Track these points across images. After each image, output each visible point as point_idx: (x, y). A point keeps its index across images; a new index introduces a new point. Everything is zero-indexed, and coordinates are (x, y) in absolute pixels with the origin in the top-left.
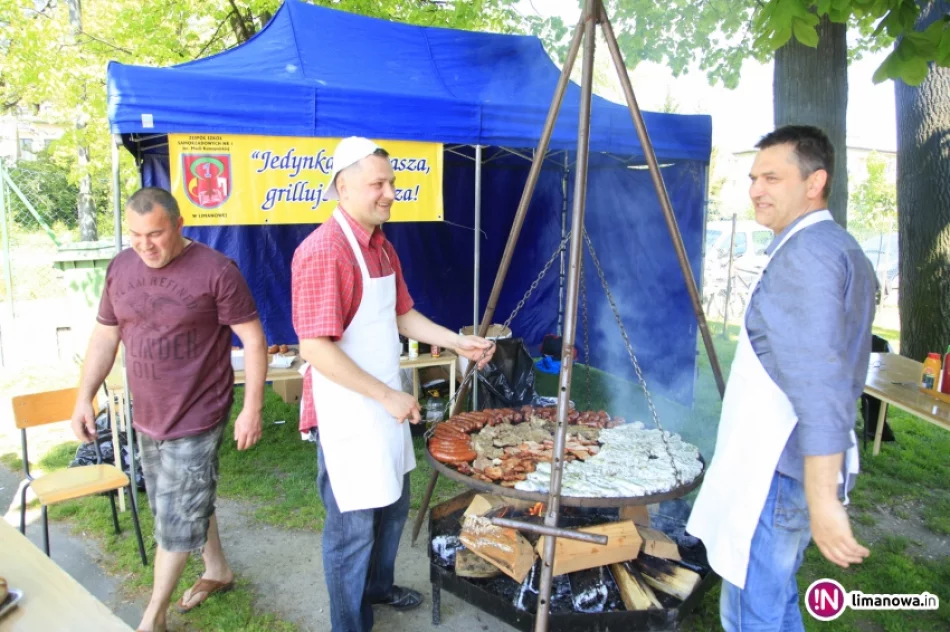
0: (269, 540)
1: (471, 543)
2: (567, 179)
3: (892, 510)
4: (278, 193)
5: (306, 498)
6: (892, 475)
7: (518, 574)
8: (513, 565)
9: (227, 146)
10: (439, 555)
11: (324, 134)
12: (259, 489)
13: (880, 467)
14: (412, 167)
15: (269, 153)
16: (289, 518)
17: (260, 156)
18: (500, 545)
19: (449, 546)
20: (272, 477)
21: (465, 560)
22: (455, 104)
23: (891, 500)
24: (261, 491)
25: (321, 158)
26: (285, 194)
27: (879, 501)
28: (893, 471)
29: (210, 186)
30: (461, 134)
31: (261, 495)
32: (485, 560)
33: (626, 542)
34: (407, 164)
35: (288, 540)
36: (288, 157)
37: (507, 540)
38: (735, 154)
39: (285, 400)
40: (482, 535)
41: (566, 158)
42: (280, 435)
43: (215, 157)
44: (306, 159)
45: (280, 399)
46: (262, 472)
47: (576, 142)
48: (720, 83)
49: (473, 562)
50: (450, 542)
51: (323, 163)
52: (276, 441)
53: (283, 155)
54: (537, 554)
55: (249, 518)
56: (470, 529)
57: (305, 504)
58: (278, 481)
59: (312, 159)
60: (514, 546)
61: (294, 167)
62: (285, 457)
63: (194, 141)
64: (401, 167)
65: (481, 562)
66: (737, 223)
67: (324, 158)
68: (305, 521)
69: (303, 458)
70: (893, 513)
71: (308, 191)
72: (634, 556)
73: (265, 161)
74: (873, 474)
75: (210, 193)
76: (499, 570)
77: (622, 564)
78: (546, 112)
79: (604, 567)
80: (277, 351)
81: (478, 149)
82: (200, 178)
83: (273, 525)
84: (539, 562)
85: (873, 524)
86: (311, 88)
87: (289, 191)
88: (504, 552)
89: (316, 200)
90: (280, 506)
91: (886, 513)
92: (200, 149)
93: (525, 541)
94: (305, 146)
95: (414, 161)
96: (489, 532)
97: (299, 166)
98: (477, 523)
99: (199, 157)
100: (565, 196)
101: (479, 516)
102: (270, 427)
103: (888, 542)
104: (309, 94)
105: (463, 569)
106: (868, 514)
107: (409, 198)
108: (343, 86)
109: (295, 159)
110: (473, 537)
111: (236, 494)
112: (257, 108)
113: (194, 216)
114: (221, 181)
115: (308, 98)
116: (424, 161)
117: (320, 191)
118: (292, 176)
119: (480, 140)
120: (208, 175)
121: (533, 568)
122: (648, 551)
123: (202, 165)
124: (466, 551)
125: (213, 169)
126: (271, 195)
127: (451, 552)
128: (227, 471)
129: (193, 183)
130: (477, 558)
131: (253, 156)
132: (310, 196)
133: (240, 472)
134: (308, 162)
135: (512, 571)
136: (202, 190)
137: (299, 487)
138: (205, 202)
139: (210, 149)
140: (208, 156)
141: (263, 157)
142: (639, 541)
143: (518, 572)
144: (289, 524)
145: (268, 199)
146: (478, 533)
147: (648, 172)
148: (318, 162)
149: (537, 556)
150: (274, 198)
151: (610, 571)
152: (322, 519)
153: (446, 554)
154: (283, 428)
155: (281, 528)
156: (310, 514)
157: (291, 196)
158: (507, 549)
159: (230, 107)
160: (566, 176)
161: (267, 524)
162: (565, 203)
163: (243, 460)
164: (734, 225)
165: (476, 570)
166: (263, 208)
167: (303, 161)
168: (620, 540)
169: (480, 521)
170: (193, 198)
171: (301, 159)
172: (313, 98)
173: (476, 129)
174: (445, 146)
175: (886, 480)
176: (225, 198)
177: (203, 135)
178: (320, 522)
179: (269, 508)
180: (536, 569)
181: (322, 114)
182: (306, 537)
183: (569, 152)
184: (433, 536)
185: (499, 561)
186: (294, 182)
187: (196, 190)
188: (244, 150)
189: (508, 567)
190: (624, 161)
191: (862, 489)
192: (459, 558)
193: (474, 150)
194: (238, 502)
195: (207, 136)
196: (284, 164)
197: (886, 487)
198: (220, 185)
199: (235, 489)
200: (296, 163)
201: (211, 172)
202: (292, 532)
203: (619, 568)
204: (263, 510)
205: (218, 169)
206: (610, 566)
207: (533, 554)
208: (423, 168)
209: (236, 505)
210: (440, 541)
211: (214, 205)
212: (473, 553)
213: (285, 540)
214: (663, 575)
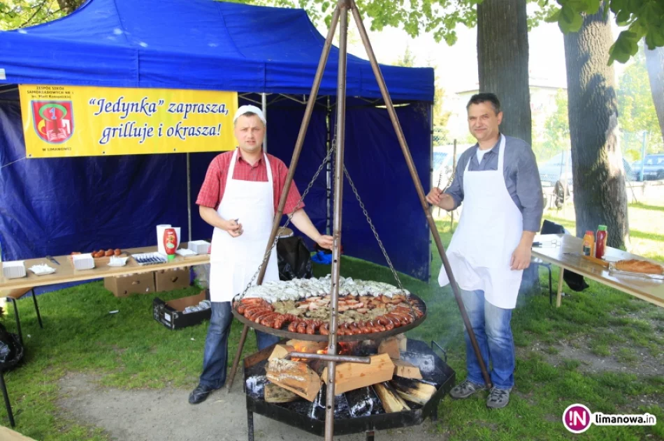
0: (115, 399)
1: (275, 378)
2: (329, 117)
3: (570, 343)
4: (112, 132)
5: (143, 365)
6: (569, 320)
7: (310, 396)
8: (306, 390)
9: (68, 95)
10: (252, 390)
11: (146, 86)
12: (102, 362)
13: (562, 315)
14: (215, 110)
15: (103, 100)
16: (130, 381)
17: (96, 102)
18: (296, 377)
19: (258, 383)
20: (112, 352)
21: (272, 391)
22: (245, 62)
23: (569, 337)
24: (104, 364)
25: (144, 104)
26: (117, 132)
27: (560, 337)
28: (570, 317)
29: (56, 126)
30: (251, 85)
31: (105, 366)
32: (286, 390)
33: (384, 367)
34: (210, 107)
35: (131, 397)
36: (119, 103)
37: (301, 373)
38: (457, 93)
39: (116, 294)
40: (283, 372)
41: (328, 100)
42: (115, 321)
43: (59, 103)
44: (133, 105)
45: (112, 294)
46: (104, 350)
47: (335, 90)
48: (443, 40)
49: (277, 392)
50: (259, 380)
51: (147, 108)
52: (112, 326)
53: (114, 102)
54: (323, 381)
55: (97, 385)
56: (274, 368)
57: (142, 370)
58: (118, 355)
59: (137, 104)
60: (306, 376)
61: (124, 111)
62: (121, 338)
63: (41, 90)
64: (207, 110)
65: (283, 391)
66: (457, 145)
67: (147, 104)
68: (143, 383)
69: (136, 337)
70: (570, 345)
71: (136, 129)
72: (390, 378)
73: (100, 105)
74: (556, 320)
75: (57, 132)
76: (297, 395)
77: (382, 384)
78: (315, 67)
79: (370, 387)
80: (112, 254)
81: (264, 95)
82: (47, 120)
83: (117, 387)
84: (324, 387)
85: (557, 353)
86: (134, 50)
87: (121, 129)
88: (299, 381)
89: (142, 136)
90: (122, 373)
91: (565, 345)
92: (46, 96)
93: (314, 372)
94: (132, 95)
95: (216, 105)
96: (288, 369)
97: (127, 110)
98: (279, 363)
99: (46, 103)
100: (328, 130)
101: (279, 359)
102: (106, 316)
103: (566, 364)
104: (133, 55)
105: (270, 397)
106: (553, 347)
107: (214, 134)
108: (159, 49)
109: (124, 104)
110: (276, 373)
111: (83, 368)
112: (93, 65)
113: (44, 150)
114: (65, 122)
115: (133, 58)
116: (224, 105)
117: (145, 129)
118: (122, 118)
119: (265, 89)
120: (53, 117)
121: (321, 391)
122: (399, 374)
123: (48, 110)
124: (271, 385)
125: (57, 112)
126: (106, 133)
127: (260, 387)
128: (74, 351)
129: (42, 124)
130: (280, 389)
131: (90, 103)
132: (137, 133)
133: (86, 351)
134: (135, 107)
135: (306, 394)
136: (50, 129)
137: (135, 358)
138: (53, 139)
139: (55, 97)
140: (53, 103)
141: (99, 104)
142: (392, 366)
143: (310, 394)
144: (130, 385)
145: (104, 136)
146: (279, 371)
147: (386, 110)
148: (143, 107)
149: (322, 383)
150: (109, 135)
151: (374, 390)
152: (156, 380)
153: (256, 389)
154: (116, 316)
155: (124, 389)
156: (147, 376)
157: (123, 133)
158: (302, 379)
159: (70, 64)
160: (328, 114)
161: (113, 387)
162: (328, 135)
163: (86, 342)
164: (455, 147)
165: (280, 397)
166: (100, 142)
167: (131, 106)
168: (380, 367)
169: (281, 362)
170: (42, 135)
171: (129, 105)
172: (136, 58)
173: (261, 81)
174: (239, 93)
175: (566, 324)
176: (69, 136)
177: (49, 86)
178: (155, 382)
179: (112, 375)
180: (322, 392)
181: (144, 70)
182: (145, 394)
183: (330, 96)
184: (246, 377)
185: (296, 388)
186: (124, 122)
187: (44, 129)
188: (83, 98)
189: (303, 391)
190: (372, 102)
191: (549, 330)
192: (267, 390)
193: (261, 97)
194: (86, 374)
195: (51, 87)
196: (116, 108)
197: (565, 328)
198: (64, 126)
199: (82, 363)
200: (126, 108)
201: (56, 115)
202: (134, 391)
203: (380, 387)
204: (107, 378)
205: (62, 114)
206: (374, 386)
207: (320, 381)
208: (223, 111)
209: (84, 376)
210: (252, 380)
211: (61, 140)
212: (277, 385)
213: (127, 397)
214: (411, 389)
